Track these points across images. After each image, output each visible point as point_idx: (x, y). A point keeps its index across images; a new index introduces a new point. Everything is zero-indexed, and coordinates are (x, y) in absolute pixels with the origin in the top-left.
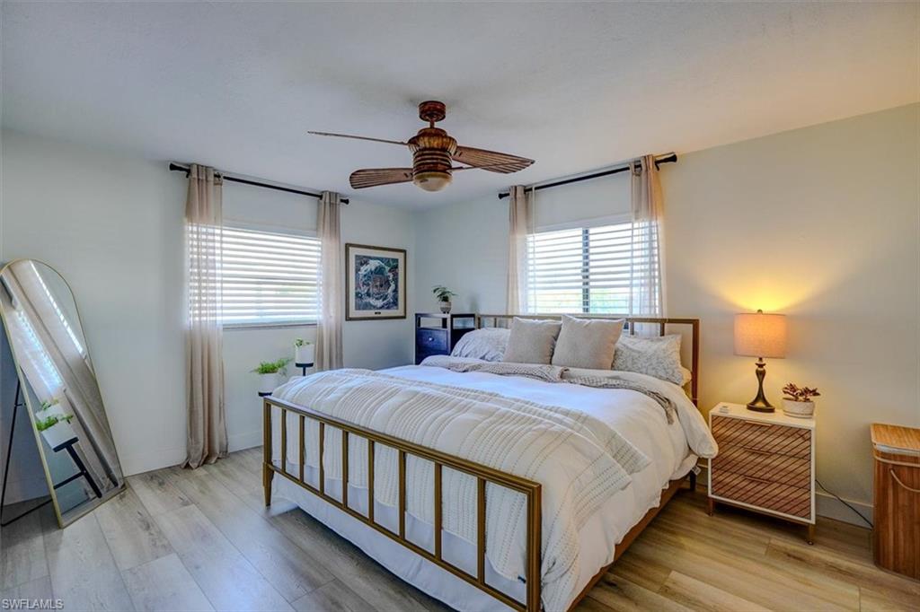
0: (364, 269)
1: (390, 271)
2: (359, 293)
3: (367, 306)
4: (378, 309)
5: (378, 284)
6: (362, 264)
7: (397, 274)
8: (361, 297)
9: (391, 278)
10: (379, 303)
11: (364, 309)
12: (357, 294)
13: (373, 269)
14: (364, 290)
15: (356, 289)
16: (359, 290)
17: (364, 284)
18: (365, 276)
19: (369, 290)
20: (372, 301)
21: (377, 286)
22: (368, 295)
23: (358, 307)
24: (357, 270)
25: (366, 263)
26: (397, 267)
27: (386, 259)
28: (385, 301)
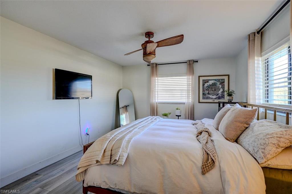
0: (206, 85)
1: (220, 84)
2: (204, 93)
3: (208, 98)
4: (213, 99)
5: (213, 89)
6: (205, 83)
7: (224, 85)
8: (205, 95)
9: (220, 87)
10: (214, 97)
11: (206, 99)
12: (203, 94)
13: (211, 84)
14: (207, 92)
15: (203, 92)
16: (204, 92)
17: (206, 90)
18: (207, 87)
19: (209, 92)
20: (211, 96)
21: (213, 91)
22: (209, 94)
23: (204, 98)
24: (203, 85)
25: (208, 82)
26: (224, 82)
27: (218, 79)
28: (217, 96)
